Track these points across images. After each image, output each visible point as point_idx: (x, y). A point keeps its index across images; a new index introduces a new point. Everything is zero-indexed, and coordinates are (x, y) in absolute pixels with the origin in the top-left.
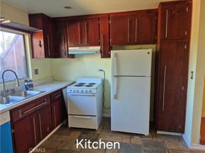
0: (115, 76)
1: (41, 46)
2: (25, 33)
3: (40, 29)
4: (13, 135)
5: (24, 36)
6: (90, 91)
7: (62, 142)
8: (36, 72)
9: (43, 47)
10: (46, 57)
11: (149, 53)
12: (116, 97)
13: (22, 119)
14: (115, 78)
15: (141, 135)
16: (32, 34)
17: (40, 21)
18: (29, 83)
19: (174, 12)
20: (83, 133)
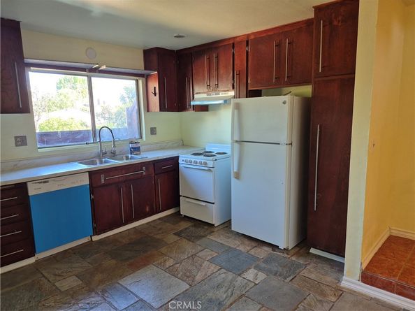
0: (237, 141)
1: (155, 94)
2: (138, 78)
3: (155, 71)
4: (92, 201)
5: (137, 81)
6: (206, 164)
7: (160, 229)
8: (153, 131)
9: (158, 95)
10: (161, 110)
11: (284, 103)
12: (238, 176)
13: (104, 185)
14: (236, 145)
15: (274, 247)
16: (147, 78)
17: (155, 58)
18: (135, 145)
19: (335, 23)
20: (195, 226)
